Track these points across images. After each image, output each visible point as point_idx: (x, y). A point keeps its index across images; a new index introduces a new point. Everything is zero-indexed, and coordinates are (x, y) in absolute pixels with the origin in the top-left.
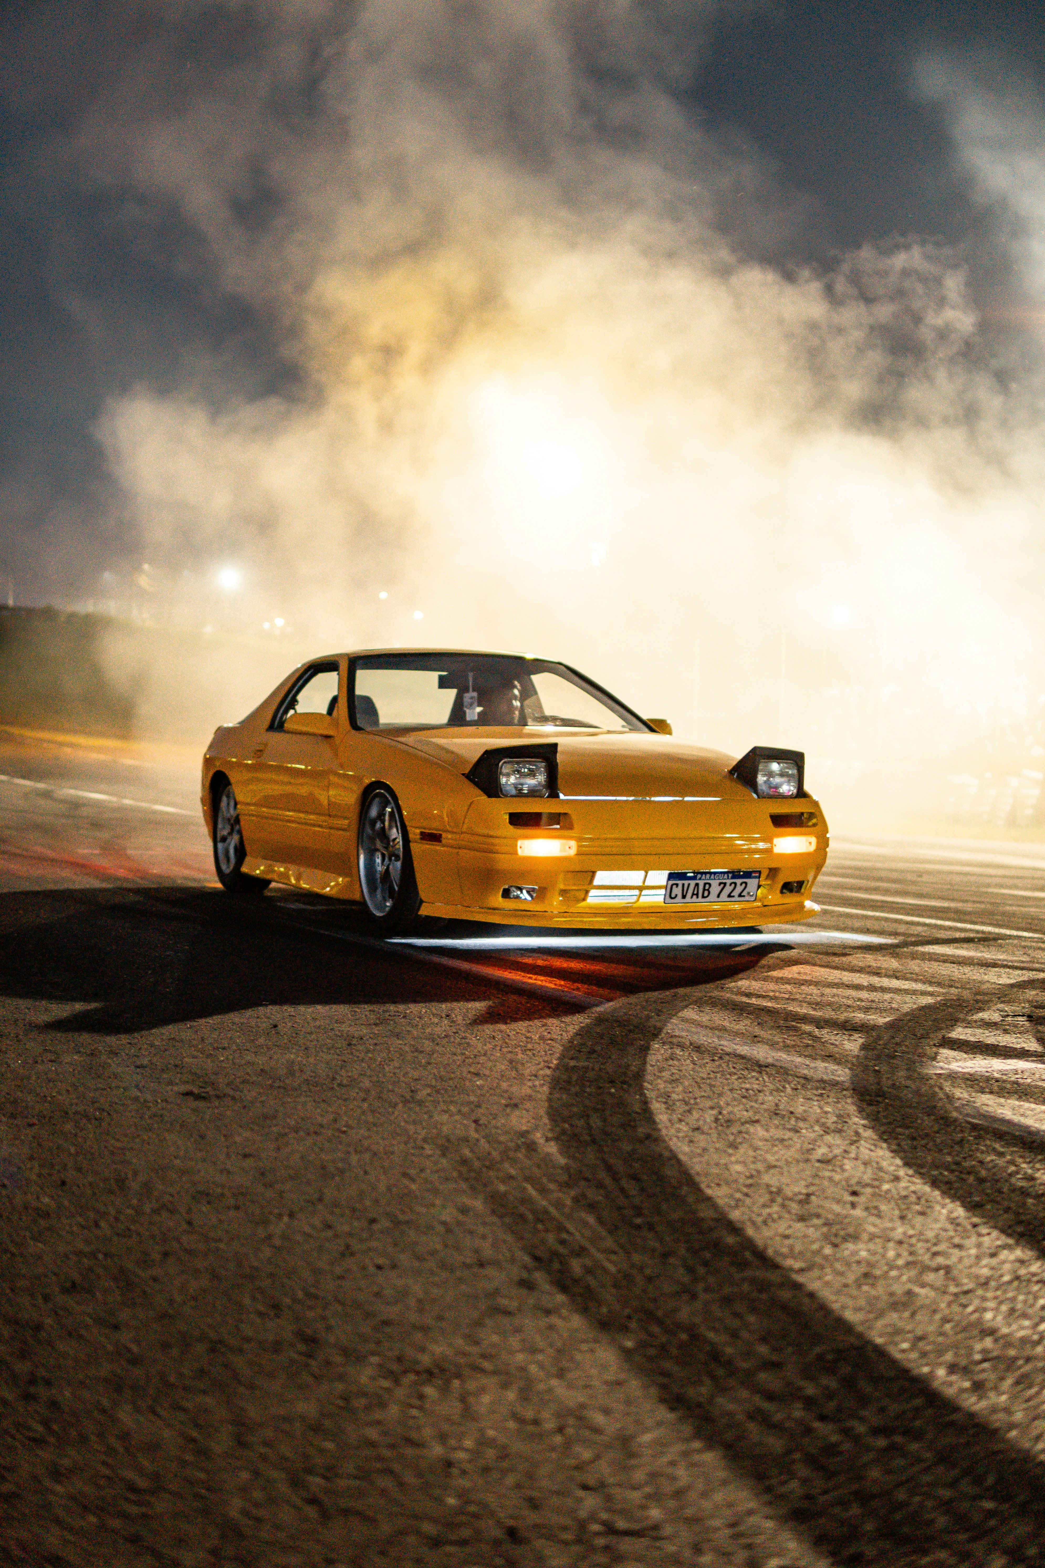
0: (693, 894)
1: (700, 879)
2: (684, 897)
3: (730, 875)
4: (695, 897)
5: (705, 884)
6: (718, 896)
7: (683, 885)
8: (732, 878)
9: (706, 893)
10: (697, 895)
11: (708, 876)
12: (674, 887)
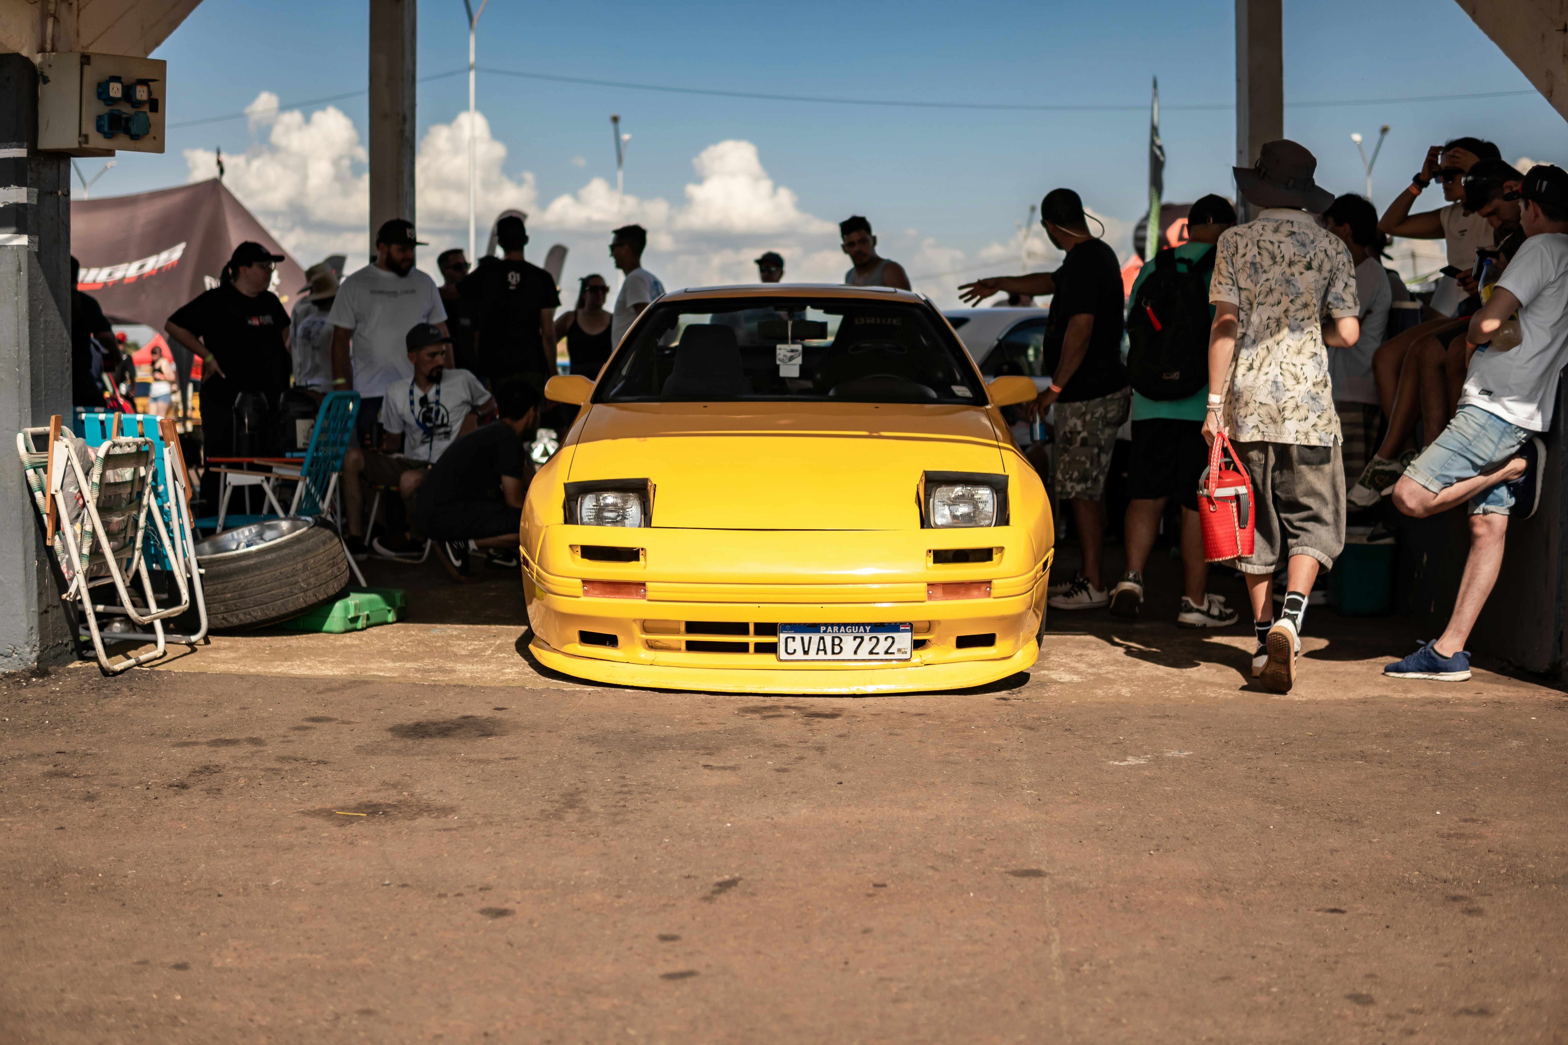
0: (818, 650)
1: (825, 632)
2: (806, 652)
3: (868, 628)
4: (821, 653)
5: (833, 638)
6: (855, 652)
7: (802, 639)
8: (871, 631)
9: (837, 649)
10: (825, 650)
11: (836, 628)
12: (790, 640)
